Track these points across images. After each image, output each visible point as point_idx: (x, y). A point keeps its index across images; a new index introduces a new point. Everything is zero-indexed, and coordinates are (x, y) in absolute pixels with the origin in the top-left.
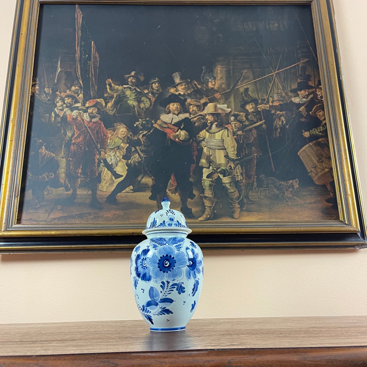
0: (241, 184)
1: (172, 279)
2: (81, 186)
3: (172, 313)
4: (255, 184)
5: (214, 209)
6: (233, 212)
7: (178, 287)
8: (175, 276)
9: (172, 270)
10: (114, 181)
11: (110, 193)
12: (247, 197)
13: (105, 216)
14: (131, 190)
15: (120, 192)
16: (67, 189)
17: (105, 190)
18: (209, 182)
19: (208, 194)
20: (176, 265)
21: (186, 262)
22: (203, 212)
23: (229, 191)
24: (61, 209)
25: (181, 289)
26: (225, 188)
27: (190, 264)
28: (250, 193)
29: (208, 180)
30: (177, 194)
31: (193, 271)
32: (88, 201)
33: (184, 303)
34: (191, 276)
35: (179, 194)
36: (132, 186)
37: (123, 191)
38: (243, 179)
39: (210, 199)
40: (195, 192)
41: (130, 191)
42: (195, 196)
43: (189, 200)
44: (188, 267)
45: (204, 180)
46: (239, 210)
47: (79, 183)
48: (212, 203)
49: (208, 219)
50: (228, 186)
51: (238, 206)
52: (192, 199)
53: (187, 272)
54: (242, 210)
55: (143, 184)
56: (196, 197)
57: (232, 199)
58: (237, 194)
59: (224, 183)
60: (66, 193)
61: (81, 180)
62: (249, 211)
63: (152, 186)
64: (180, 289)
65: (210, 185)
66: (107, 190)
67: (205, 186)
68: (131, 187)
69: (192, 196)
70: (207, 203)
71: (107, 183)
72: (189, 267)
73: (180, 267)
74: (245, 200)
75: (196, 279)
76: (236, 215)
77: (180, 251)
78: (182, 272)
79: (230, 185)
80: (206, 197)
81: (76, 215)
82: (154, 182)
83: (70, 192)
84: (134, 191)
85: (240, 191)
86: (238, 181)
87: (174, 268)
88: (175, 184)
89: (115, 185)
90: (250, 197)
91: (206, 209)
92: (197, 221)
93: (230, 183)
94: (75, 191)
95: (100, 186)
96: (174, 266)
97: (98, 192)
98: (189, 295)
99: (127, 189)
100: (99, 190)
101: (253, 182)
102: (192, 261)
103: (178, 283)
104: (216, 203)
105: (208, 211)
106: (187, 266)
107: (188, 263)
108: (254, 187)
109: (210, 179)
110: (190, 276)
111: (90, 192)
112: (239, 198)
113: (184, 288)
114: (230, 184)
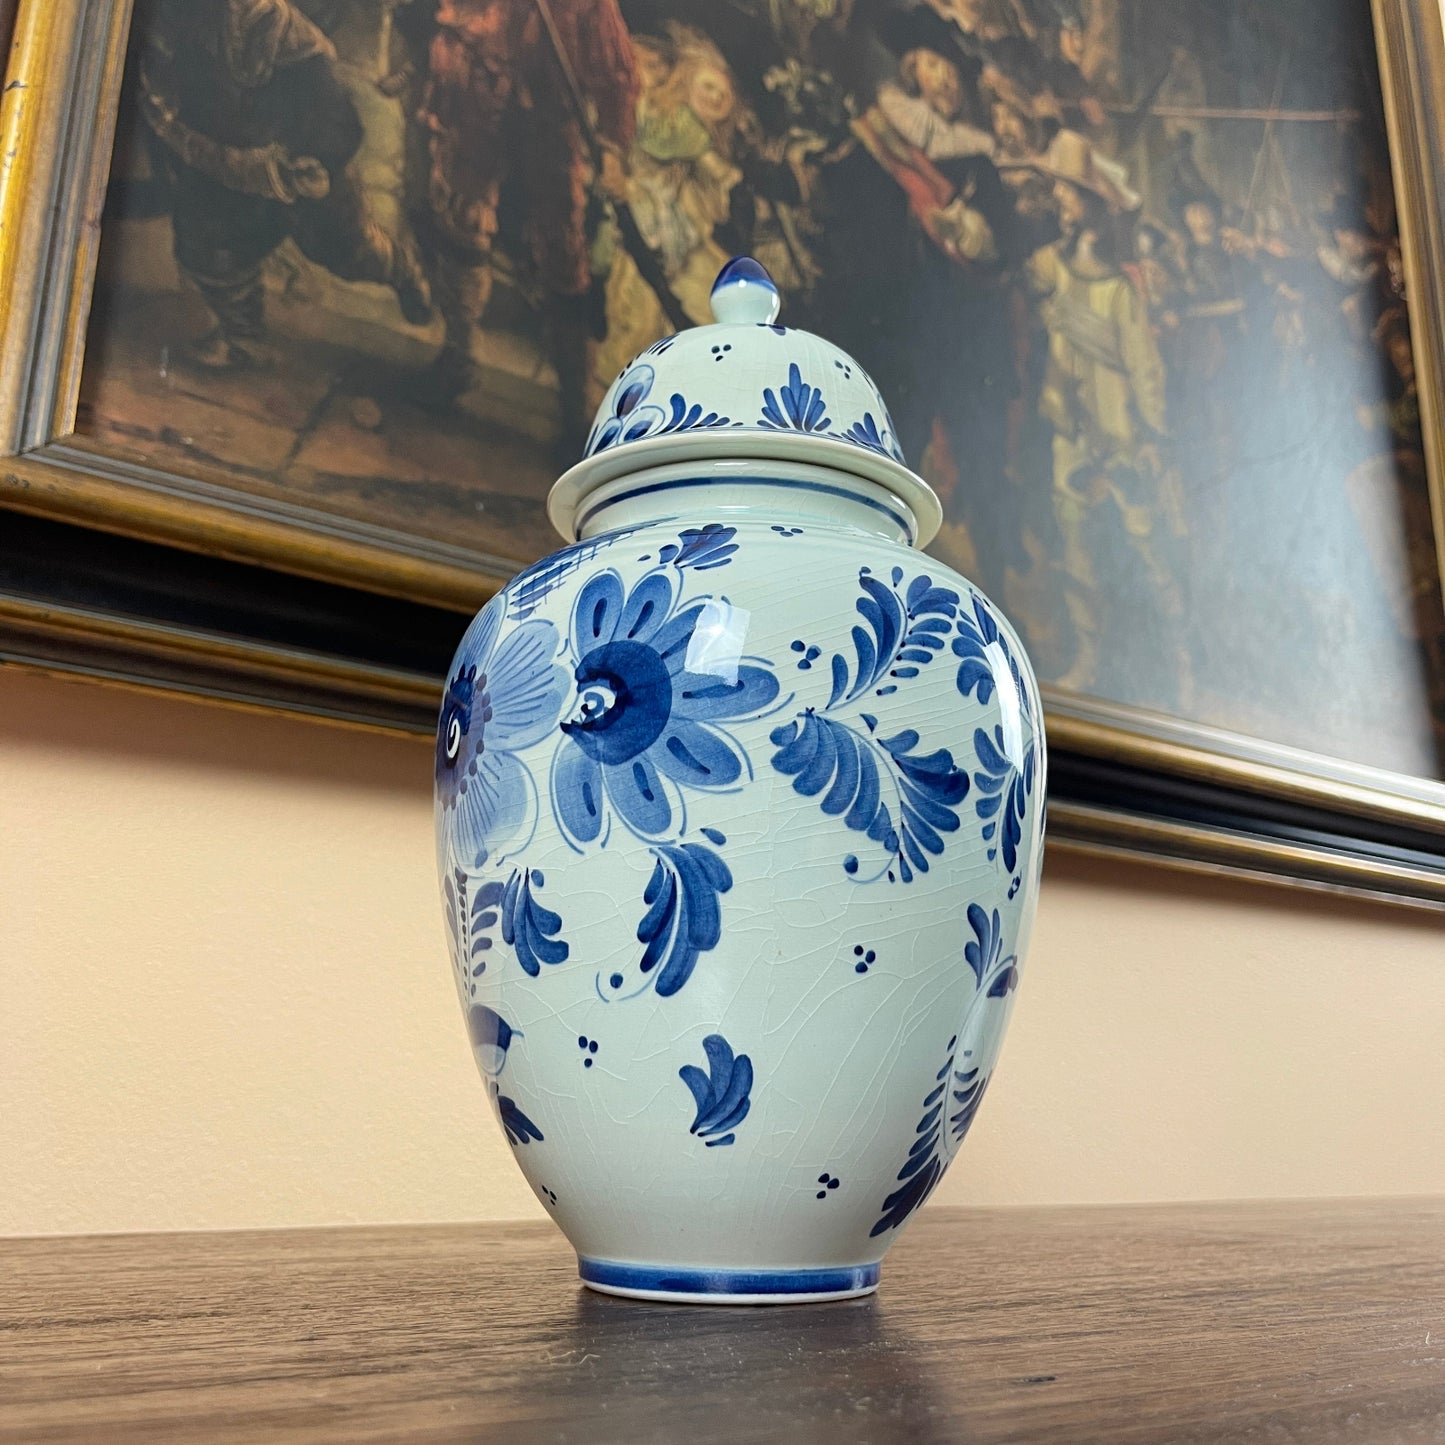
1: (474, 853)
2: (496, 321)
3: (539, 1137)
7: (511, 912)
8: (483, 822)
9: (467, 777)
20: (492, 737)
21: (556, 700)
25: (532, 924)
27: (592, 705)
31: (628, 765)
33: (587, 1053)
34: (607, 807)
44: (569, 739)
47: (484, 294)
53: (561, 783)
64: (523, 927)
72: (579, 738)
73: (509, 744)
75: (670, 835)
77: (532, 616)
78: (521, 783)
87: (479, 759)
94: (461, 334)
95: (601, 360)
96: (480, 749)
98: (617, 981)
100: (596, 380)
102: (616, 685)
103: (502, 876)
106: (566, 728)
107: (571, 707)
110: (592, 810)
113: (556, 924)
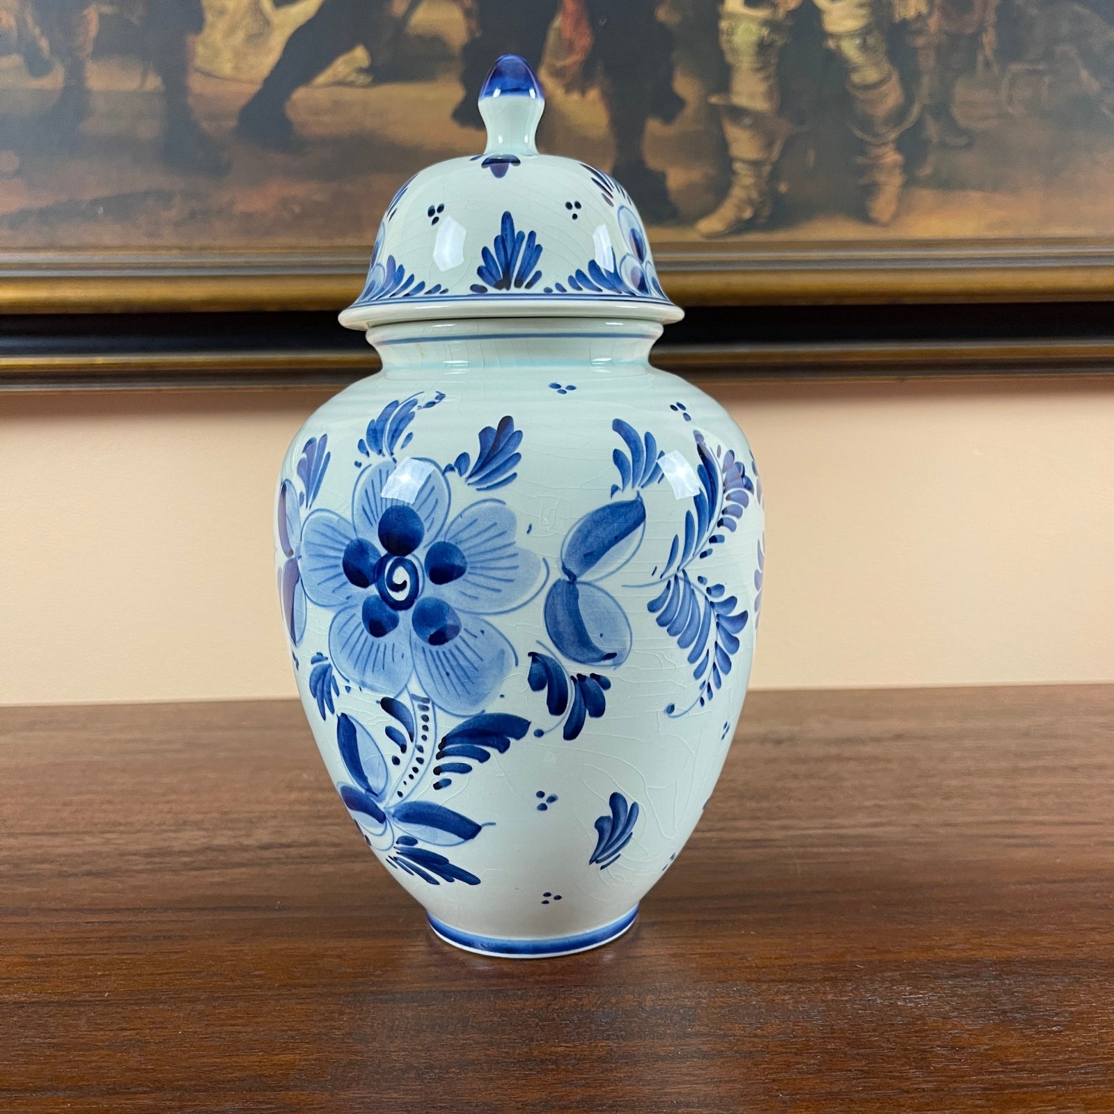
0: (920, 41)
2: (106, 48)
4: (989, 38)
5: (774, 176)
6: (871, 190)
10: (267, 23)
11: (254, 89)
12: (941, 109)
13: (241, 207)
14: (361, 71)
15: (306, 78)
16: (36, 66)
17: (227, 68)
18: (754, 27)
19: (752, 96)
22: (720, 188)
23: (856, 78)
24: (18, 173)
26: (835, 60)
28: (961, 91)
29: (753, 19)
30: (593, 94)
32: (149, 130)
35: (605, 95)
36: (368, 47)
37: (321, 79)
38: (930, 13)
39: (756, 122)
40: (685, 86)
41: (352, 78)
42: (680, 103)
43: (654, 126)
45: (732, 16)
46: (896, 180)
47: (93, 28)
48: (769, 146)
49: (741, 227)
50: (850, 49)
51: (891, 157)
52: (668, 119)
54: (911, 181)
55: (420, 38)
56: (689, 111)
57: (867, 123)
58: (892, 96)
59: (832, 35)
60: (36, 84)
61: (102, 17)
62: (947, 184)
63: (467, 49)
65: (762, 47)
66: (237, 68)
67: (734, 51)
68: (360, 55)
69: (670, 106)
70: (743, 144)
71: (232, 30)
74: (932, 130)
76: (883, 205)
79: (864, 47)
80: (737, 113)
81: (95, 202)
82: (474, 25)
83: (54, 80)
84: (379, 73)
85: (909, 81)
86: (905, 22)
88: (584, 41)
89: (277, 43)
90: (956, 112)
91: (734, 173)
92: (691, 236)
93: (864, 33)
94: (76, 73)
95: (200, 50)
97: (196, 84)
99: (341, 67)
100: (197, 70)
101: (981, 30)
104: (789, 144)
105: (745, 185)
108: (980, 58)
109: (762, 13)
111: (154, 82)
112: (900, 114)
114: (865, 41)
